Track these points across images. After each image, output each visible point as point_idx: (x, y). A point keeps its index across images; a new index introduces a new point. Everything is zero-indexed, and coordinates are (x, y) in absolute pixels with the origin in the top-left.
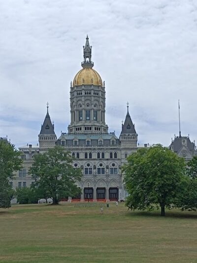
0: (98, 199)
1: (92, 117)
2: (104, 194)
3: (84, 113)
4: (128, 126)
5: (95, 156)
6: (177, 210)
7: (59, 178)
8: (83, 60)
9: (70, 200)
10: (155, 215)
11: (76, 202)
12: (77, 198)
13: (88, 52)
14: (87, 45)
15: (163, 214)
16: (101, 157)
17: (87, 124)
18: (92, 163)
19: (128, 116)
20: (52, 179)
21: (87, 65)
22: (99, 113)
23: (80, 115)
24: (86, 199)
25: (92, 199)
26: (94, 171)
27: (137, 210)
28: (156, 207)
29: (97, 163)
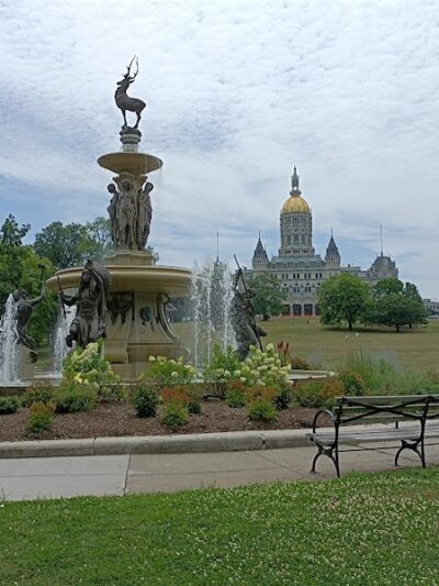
0: (306, 314)
1: (300, 241)
2: (306, 310)
3: (292, 237)
4: (332, 249)
5: (302, 276)
6: (362, 326)
7: (268, 299)
8: (291, 189)
9: (281, 315)
10: (344, 330)
11: (285, 317)
12: (286, 313)
13: (295, 182)
14: (295, 175)
15: (351, 329)
16: (307, 277)
17: (296, 247)
18: (299, 283)
19: (332, 240)
20: (262, 299)
21: (295, 194)
22: (306, 237)
23: (289, 239)
24: (295, 314)
25: (300, 314)
26: (301, 290)
27: (329, 326)
28: (345, 323)
29: (304, 283)
